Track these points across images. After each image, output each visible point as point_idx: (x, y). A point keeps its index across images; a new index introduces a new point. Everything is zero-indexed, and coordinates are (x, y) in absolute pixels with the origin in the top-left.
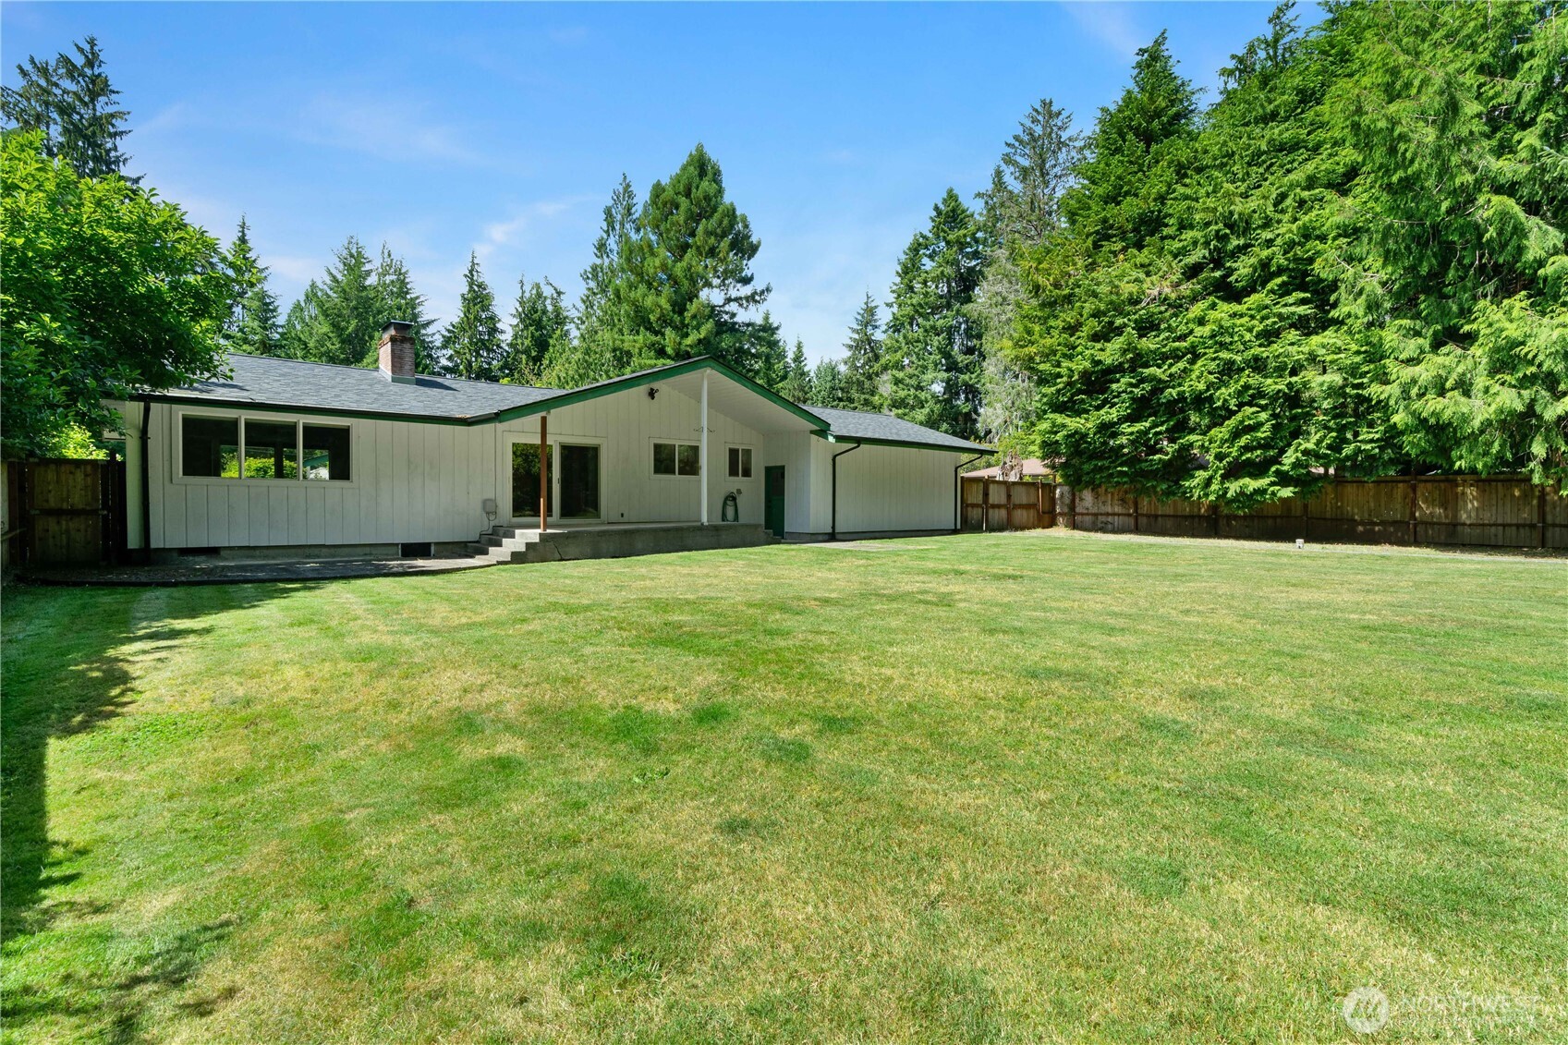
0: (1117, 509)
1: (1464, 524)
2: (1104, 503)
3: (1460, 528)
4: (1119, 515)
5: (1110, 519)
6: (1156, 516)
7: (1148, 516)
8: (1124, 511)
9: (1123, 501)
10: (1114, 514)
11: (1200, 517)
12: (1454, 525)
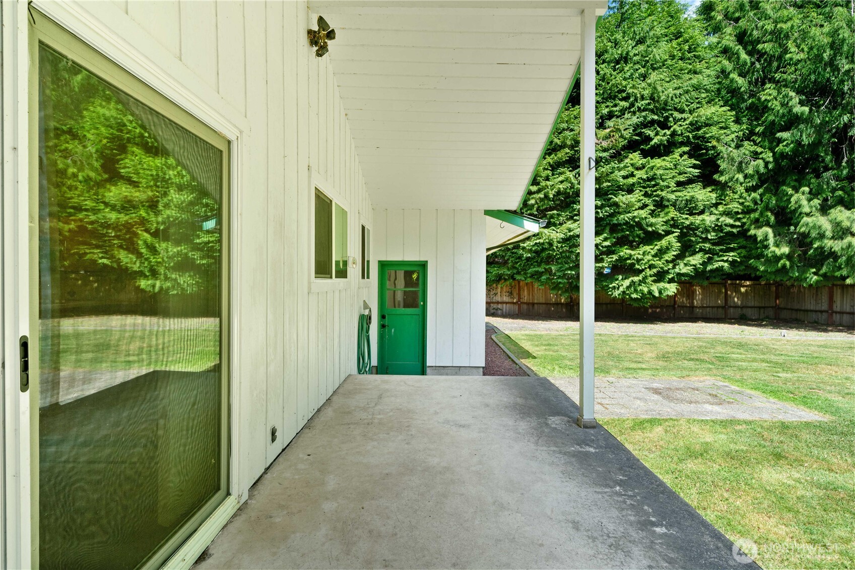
0: (506, 299)
1: (696, 307)
2: (496, 294)
3: (695, 309)
4: (506, 303)
5: (500, 306)
6: (533, 304)
7: (528, 304)
8: (510, 300)
9: (511, 294)
10: (502, 303)
11: (562, 304)
12: (692, 307)
